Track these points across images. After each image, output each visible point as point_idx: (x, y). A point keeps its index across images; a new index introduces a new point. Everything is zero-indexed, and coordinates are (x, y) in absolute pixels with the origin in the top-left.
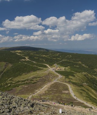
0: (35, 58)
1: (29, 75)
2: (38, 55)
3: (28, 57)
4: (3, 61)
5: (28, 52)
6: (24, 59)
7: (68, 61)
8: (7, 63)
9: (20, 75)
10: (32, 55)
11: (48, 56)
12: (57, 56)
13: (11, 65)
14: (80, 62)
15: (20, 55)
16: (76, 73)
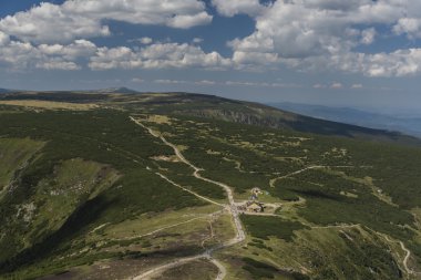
0: (209, 152)
1: (156, 221)
2: (224, 141)
3: (186, 148)
4: (95, 160)
5: (194, 125)
6: (167, 155)
7: (329, 170)
8: (105, 168)
9: (133, 218)
10: (204, 141)
11: (261, 146)
12: (295, 148)
13: (118, 177)
14: (369, 180)
15: (158, 139)
16: (308, 228)
